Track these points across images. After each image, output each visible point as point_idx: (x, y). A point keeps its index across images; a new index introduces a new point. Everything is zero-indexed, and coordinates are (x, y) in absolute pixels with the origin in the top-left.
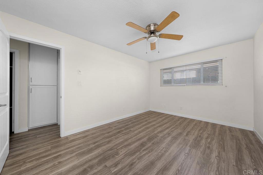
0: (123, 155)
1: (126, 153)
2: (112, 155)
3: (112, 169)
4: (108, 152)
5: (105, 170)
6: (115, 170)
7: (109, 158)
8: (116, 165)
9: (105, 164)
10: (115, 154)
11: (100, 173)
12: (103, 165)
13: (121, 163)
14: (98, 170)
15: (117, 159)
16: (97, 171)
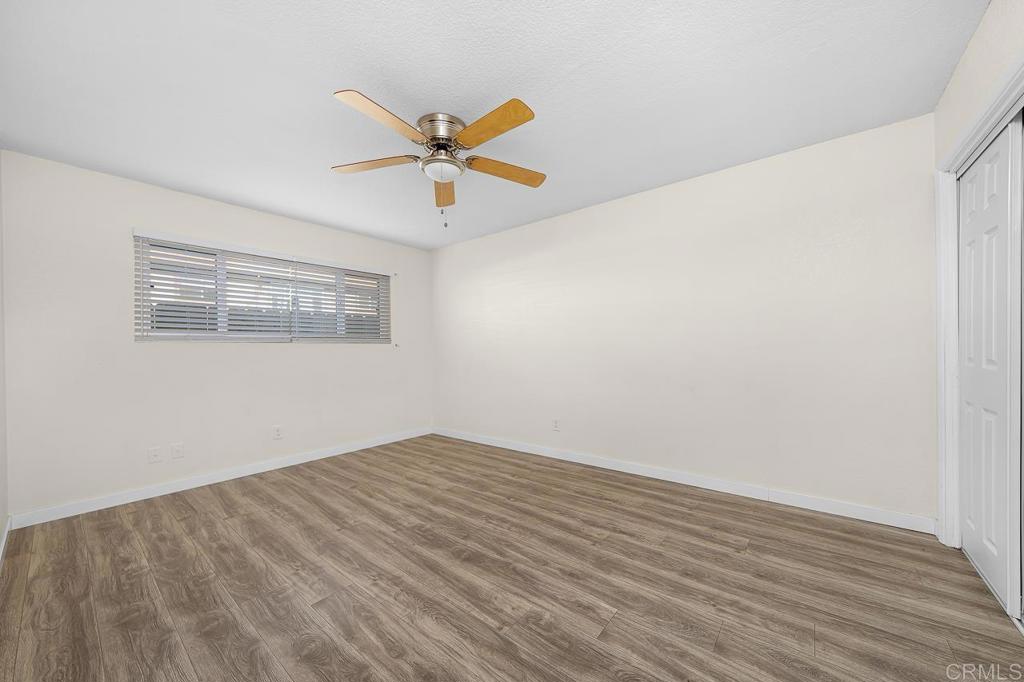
0: (536, 600)
1: (527, 595)
2: (543, 633)
3: (605, 615)
4: (524, 656)
5: (618, 633)
6: (607, 606)
7: (563, 638)
8: (588, 608)
9: (594, 641)
10: (538, 625)
11: (636, 640)
12: (602, 645)
13: (573, 600)
14: (629, 652)
15: (558, 612)
16: (635, 656)
